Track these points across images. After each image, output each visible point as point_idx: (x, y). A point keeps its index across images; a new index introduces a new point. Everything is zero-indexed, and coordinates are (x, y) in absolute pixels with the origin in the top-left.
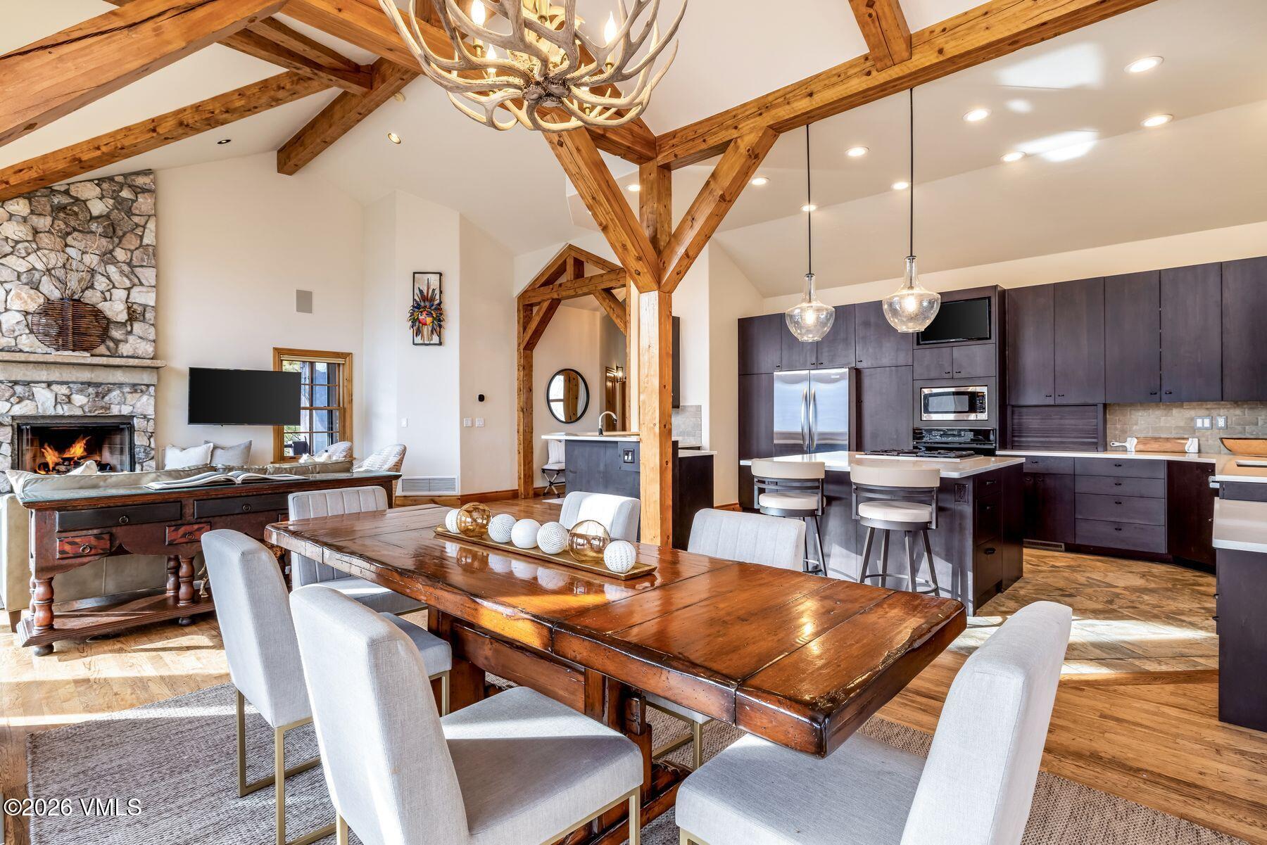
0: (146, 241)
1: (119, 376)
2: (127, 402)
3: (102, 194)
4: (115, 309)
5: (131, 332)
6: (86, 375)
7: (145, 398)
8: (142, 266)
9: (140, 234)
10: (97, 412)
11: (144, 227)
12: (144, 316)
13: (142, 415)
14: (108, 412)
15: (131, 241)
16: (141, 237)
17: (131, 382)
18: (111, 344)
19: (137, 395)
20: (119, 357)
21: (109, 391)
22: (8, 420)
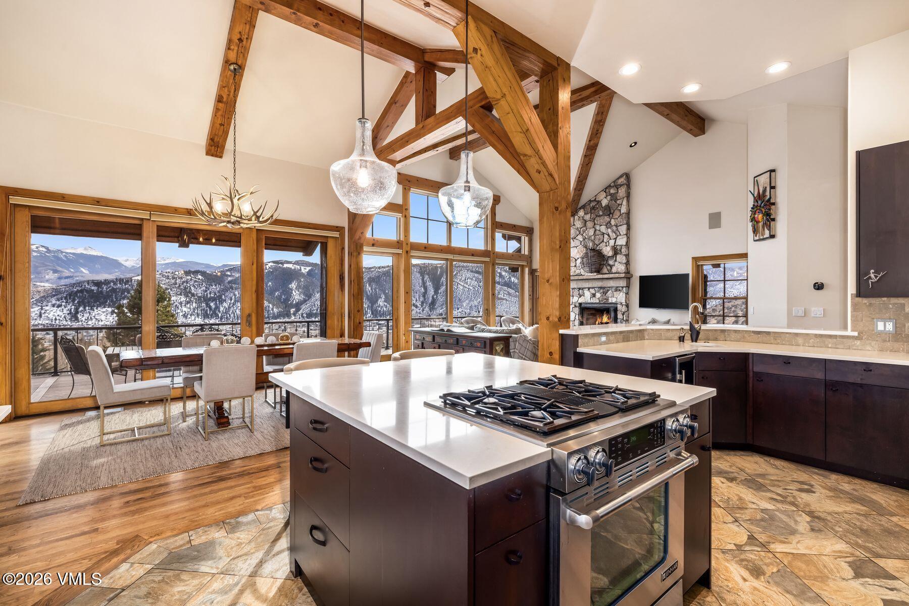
0: (622, 212)
1: (611, 283)
2: (615, 296)
3: (607, 195)
4: (607, 251)
5: (616, 260)
6: (600, 284)
7: (621, 293)
8: (621, 225)
10: (604, 301)
11: (621, 205)
12: (621, 251)
13: (620, 303)
14: (607, 301)
15: (617, 214)
16: (620, 210)
17: (616, 286)
18: (609, 268)
19: (618, 292)
20: (611, 274)
21: (608, 291)
22: (577, 305)
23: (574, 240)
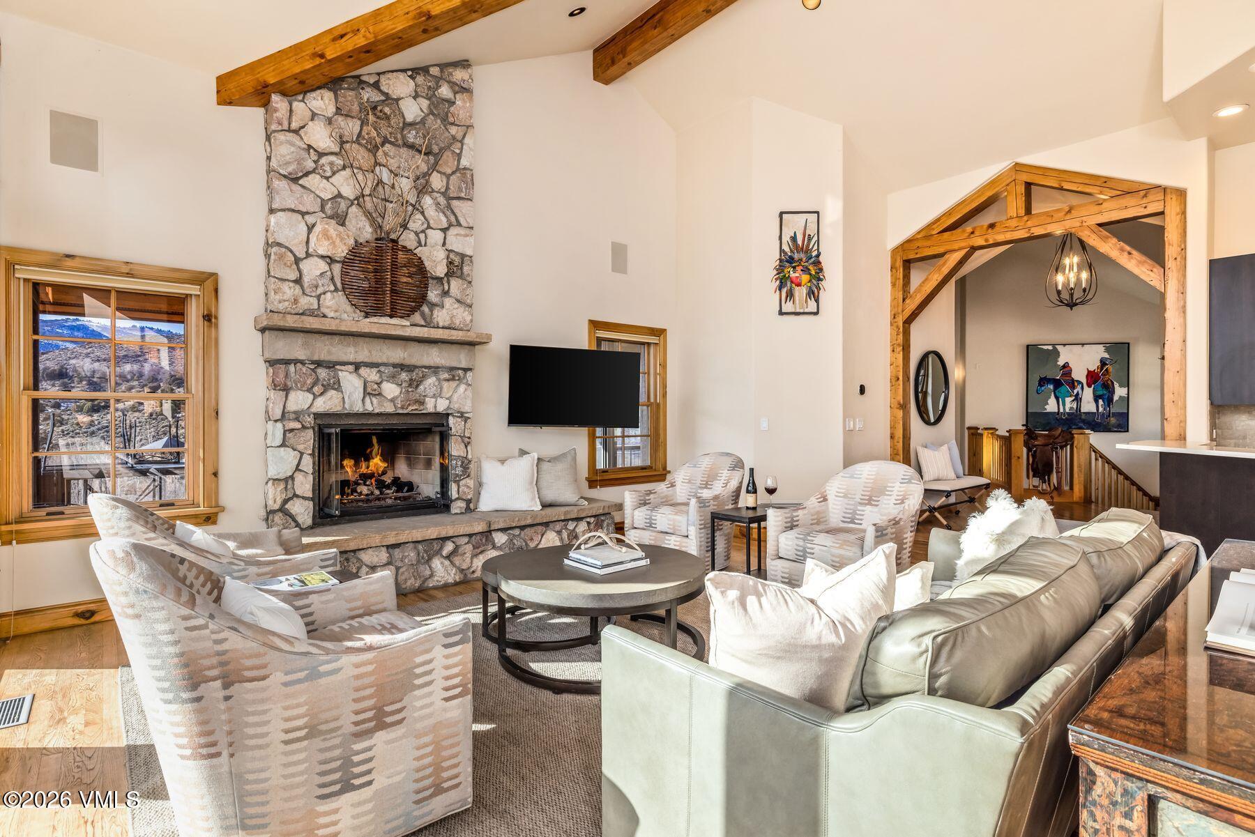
0: (463, 163)
1: (434, 356)
2: (443, 395)
3: (416, 91)
4: (433, 258)
5: (447, 293)
6: (397, 354)
7: (462, 388)
8: (459, 198)
9: (458, 151)
10: (410, 408)
11: (462, 142)
12: (461, 269)
13: (458, 412)
14: (422, 407)
15: (448, 162)
16: (459, 156)
17: (447, 365)
18: (427, 310)
19: (453, 384)
20: (435, 328)
21: (424, 377)
22: (309, 420)
23: (295, 187)
